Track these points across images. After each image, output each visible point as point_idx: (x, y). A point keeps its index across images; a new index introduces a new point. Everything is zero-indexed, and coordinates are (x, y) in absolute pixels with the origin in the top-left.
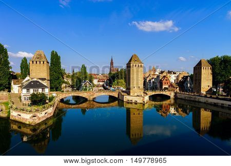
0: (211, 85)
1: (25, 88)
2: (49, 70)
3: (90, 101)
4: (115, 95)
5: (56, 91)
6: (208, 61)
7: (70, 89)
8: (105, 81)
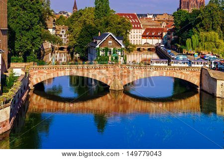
3: (115, 91)
5: (25, 61)
8: (164, 34)
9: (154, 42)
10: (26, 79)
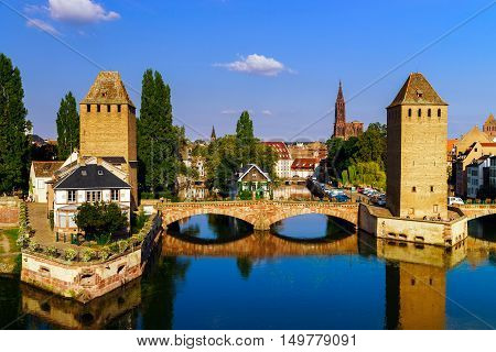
1: (62, 186)
3: (260, 232)
5: (157, 197)
8: (317, 165)
9: (304, 174)
10: (158, 218)
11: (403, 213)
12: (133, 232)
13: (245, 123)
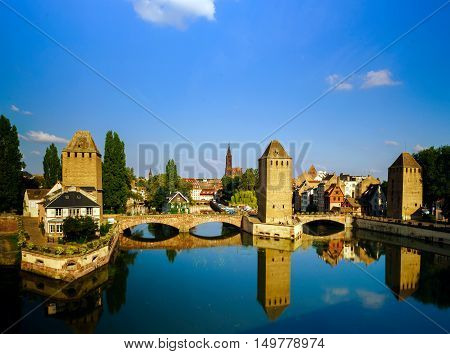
0: (420, 202)
1: (51, 206)
2: (101, 172)
3: (183, 233)
4: (236, 221)
6: (415, 157)
7: (144, 210)
8: (215, 193)
9: (208, 198)
11: (268, 220)
12: (102, 235)
13: (171, 167)
